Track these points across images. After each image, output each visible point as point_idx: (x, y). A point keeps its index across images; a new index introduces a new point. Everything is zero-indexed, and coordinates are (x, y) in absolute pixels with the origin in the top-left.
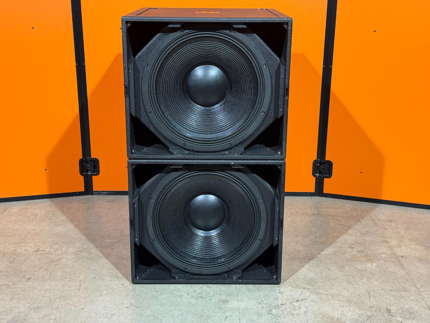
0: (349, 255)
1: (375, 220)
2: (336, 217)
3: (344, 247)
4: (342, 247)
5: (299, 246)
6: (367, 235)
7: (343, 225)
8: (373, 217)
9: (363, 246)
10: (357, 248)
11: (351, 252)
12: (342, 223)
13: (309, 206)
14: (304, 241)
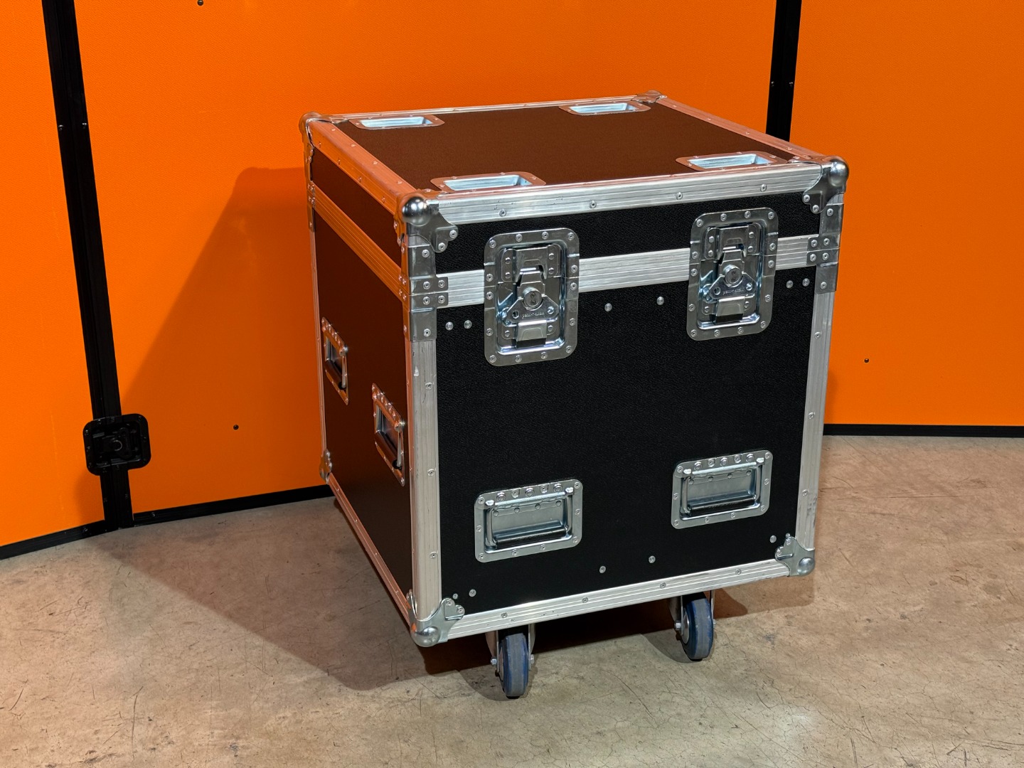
0: (975, 606)
1: (941, 484)
2: (848, 493)
3: (941, 582)
4: (937, 581)
5: (831, 600)
6: (964, 533)
7: (884, 515)
8: (932, 478)
9: (983, 569)
10: (973, 577)
11: (972, 595)
12: (874, 508)
14: (833, 580)
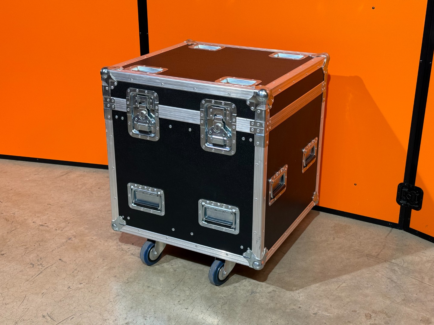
2: (396, 267)
6: (412, 304)
10: (377, 319)
12: (394, 277)
13: (375, 242)
